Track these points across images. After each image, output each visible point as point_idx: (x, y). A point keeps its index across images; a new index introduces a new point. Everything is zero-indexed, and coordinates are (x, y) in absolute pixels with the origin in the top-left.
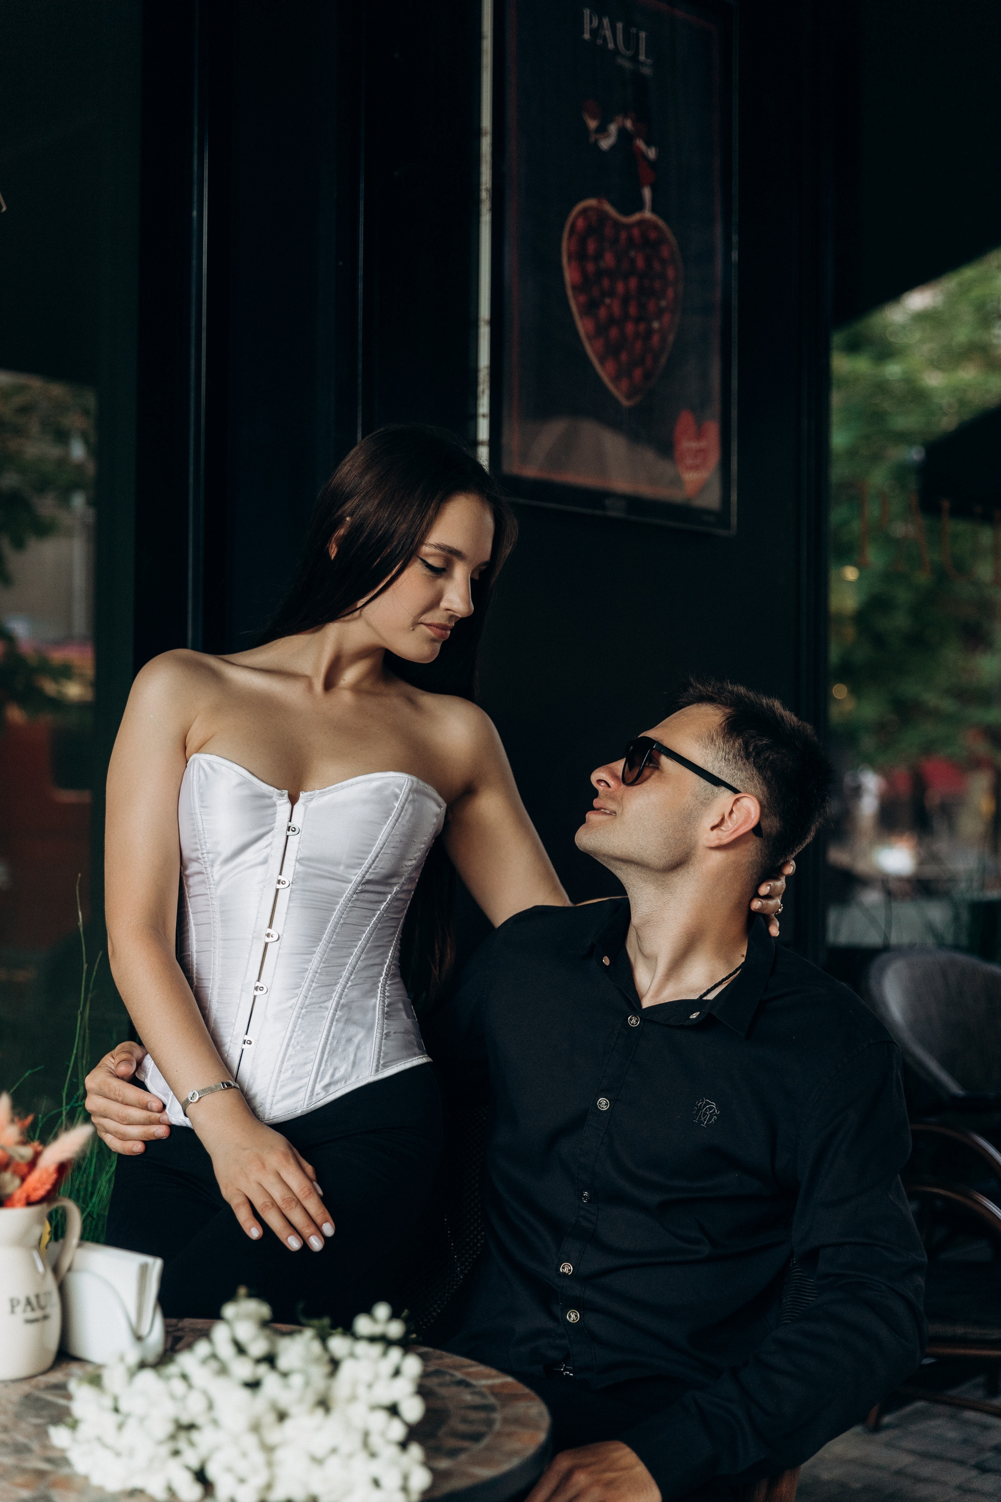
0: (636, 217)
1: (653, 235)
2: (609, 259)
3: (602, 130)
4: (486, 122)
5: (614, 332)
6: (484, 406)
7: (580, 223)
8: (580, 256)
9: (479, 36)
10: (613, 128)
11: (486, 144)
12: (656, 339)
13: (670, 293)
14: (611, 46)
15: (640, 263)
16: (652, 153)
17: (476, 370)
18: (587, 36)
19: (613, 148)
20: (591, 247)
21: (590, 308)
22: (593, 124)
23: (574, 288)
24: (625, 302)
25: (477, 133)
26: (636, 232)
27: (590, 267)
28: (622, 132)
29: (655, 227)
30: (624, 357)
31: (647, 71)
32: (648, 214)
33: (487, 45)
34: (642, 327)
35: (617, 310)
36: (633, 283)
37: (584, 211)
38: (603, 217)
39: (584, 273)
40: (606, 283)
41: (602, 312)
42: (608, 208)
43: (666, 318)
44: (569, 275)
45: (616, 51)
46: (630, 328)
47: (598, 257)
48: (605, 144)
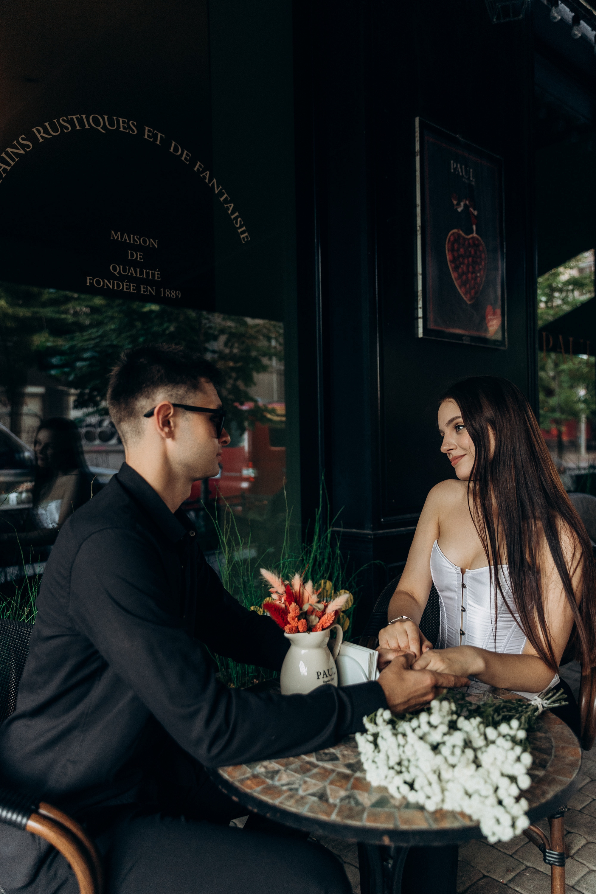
0: (471, 236)
1: (476, 242)
2: (462, 251)
3: (458, 204)
4: (418, 202)
5: (464, 277)
6: (420, 304)
7: (452, 238)
8: (452, 250)
9: (415, 171)
10: (462, 204)
11: (419, 210)
12: (479, 279)
13: (483, 263)
14: (461, 174)
15: (473, 252)
16: (475, 213)
17: (417, 292)
18: (452, 171)
19: (462, 211)
20: (456, 246)
21: (456, 269)
22: (455, 202)
23: (450, 261)
24: (468, 267)
25: (415, 206)
26: (471, 241)
27: (456, 254)
28: (465, 205)
29: (477, 239)
30: (468, 286)
31: (473, 183)
32: (475, 235)
33: (418, 173)
34: (474, 275)
35: (465, 269)
36: (470, 259)
37: (453, 234)
38: (459, 236)
39: (454, 256)
40: (461, 260)
41: (460, 270)
42: (461, 233)
43: (482, 272)
44: (449, 257)
45: (463, 176)
46: (470, 276)
47: (458, 250)
48: (460, 210)
